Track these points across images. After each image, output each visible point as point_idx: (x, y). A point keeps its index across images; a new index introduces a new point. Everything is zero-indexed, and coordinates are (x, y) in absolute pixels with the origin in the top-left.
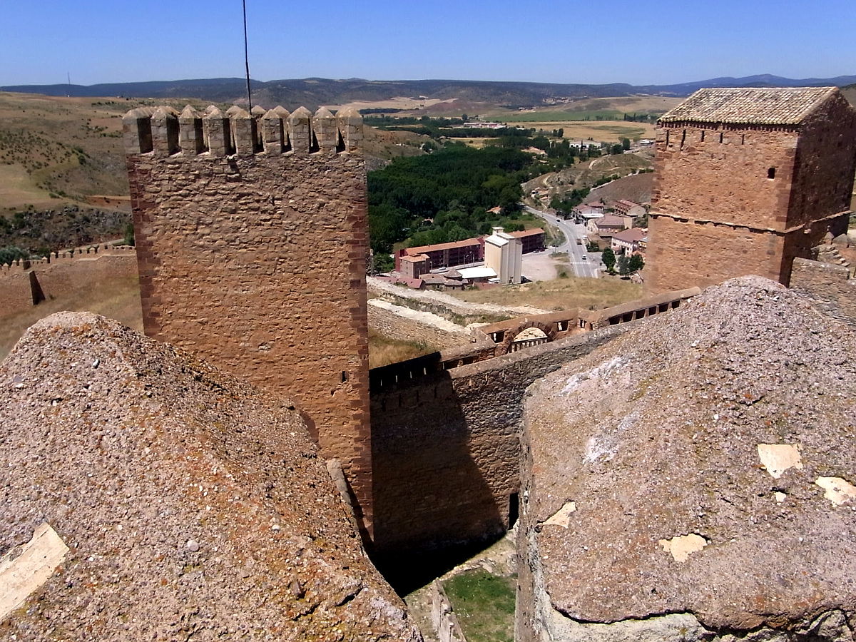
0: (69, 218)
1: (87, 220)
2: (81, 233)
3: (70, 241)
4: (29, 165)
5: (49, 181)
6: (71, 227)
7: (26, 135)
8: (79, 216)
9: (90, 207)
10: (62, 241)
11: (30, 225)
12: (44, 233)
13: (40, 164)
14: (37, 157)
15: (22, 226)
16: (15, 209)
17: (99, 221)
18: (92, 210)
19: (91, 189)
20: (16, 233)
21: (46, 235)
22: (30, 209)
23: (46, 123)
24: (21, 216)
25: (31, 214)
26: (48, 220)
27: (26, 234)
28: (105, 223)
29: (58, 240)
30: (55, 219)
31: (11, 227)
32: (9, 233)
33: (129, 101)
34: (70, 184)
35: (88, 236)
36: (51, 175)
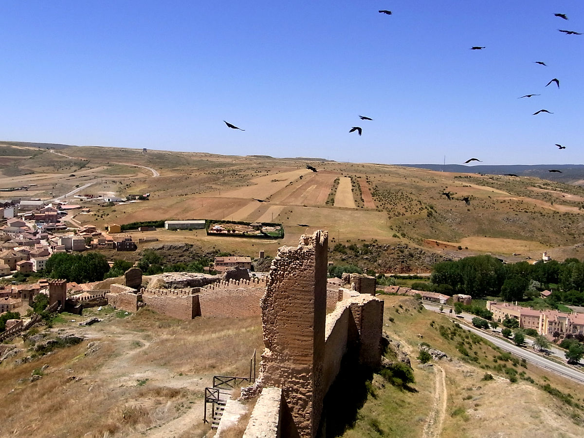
0: (399, 252)
1: (411, 255)
2: (404, 264)
3: (395, 269)
4: (392, 214)
5: (401, 225)
6: (398, 259)
7: (400, 194)
8: (406, 252)
9: (417, 246)
10: (390, 267)
11: (372, 253)
12: (379, 260)
13: (399, 214)
14: (400, 208)
15: (366, 253)
16: (365, 240)
17: (420, 257)
18: (418, 249)
19: (429, 234)
20: (361, 257)
21: (380, 261)
22: (374, 242)
23: (416, 187)
24: (367, 246)
25: (374, 246)
26: (384, 252)
27: (367, 259)
28: (424, 259)
29: (388, 266)
30: (389, 251)
31: (359, 252)
32: (357, 256)
33: (483, 176)
34: (416, 229)
35: (409, 267)
36: (404, 221)
